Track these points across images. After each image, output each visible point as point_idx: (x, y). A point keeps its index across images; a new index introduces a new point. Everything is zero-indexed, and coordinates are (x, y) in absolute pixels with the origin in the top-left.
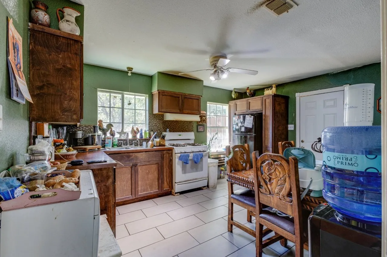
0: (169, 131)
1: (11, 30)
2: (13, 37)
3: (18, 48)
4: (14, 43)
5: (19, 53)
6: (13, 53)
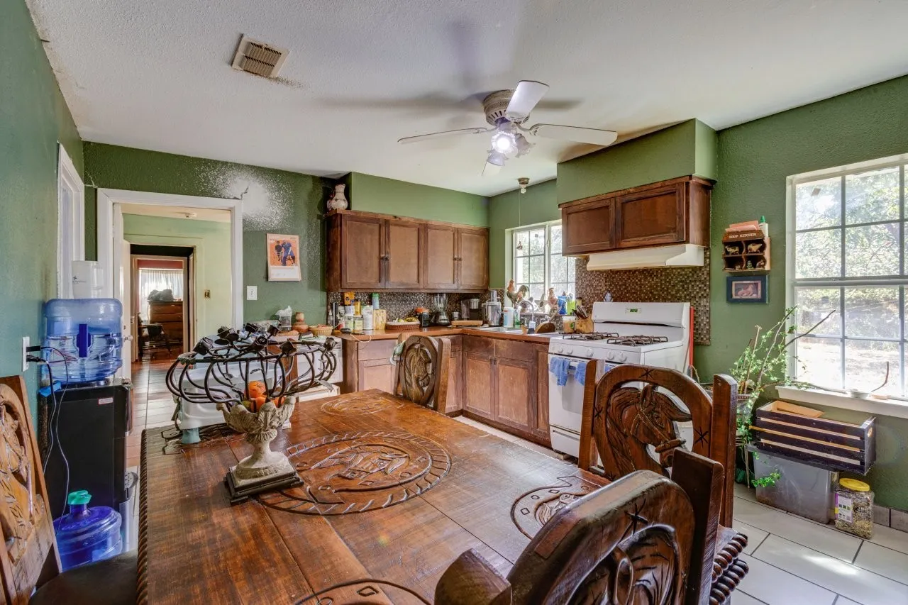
0: (612, 297)
1: (272, 239)
2: (278, 242)
3: (290, 245)
4: (280, 244)
5: (290, 248)
6: (276, 252)
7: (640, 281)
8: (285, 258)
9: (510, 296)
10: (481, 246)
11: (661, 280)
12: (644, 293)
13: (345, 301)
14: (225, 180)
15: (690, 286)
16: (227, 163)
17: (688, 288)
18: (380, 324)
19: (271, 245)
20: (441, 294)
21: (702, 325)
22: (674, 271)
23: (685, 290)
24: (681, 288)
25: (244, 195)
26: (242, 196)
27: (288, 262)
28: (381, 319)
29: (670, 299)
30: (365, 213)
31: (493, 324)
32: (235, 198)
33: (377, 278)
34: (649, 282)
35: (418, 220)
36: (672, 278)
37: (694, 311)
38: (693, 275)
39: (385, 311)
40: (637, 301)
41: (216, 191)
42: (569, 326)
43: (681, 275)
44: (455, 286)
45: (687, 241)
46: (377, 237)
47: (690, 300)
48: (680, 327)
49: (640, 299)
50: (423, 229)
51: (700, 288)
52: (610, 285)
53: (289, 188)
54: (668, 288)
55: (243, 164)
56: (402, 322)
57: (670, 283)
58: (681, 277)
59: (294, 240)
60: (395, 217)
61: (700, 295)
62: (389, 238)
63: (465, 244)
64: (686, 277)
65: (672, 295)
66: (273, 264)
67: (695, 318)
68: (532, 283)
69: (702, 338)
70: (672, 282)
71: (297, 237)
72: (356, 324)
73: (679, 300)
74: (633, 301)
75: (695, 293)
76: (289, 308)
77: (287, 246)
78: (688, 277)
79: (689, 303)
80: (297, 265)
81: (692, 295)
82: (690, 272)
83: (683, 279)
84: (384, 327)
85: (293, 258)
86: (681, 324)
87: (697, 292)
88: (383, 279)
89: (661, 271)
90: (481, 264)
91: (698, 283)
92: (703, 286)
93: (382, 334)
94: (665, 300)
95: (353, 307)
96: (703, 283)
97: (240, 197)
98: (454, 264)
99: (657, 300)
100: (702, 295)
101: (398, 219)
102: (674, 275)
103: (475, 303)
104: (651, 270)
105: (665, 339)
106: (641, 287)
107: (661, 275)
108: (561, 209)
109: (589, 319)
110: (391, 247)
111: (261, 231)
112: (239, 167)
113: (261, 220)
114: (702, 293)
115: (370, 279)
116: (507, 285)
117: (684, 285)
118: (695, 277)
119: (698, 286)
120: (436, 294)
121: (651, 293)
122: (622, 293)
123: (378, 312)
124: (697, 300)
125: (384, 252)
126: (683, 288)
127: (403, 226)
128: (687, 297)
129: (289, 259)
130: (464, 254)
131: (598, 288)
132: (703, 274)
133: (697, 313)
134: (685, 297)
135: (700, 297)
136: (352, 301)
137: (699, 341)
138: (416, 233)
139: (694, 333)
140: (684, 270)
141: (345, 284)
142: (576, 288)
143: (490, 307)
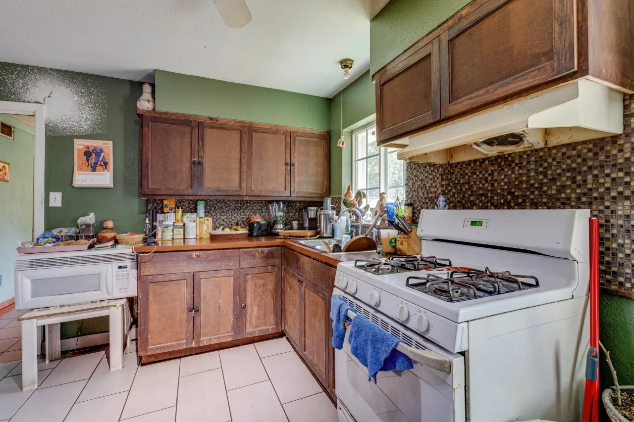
0: (449, 202)
1: (80, 145)
2: (88, 147)
3: (101, 151)
4: (90, 150)
5: (102, 154)
6: (84, 158)
7: (492, 174)
8: (96, 164)
9: (345, 204)
10: (320, 151)
11: (529, 170)
12: (497, 194)
13: (164, 208)
14: (24, 84)
15: (590, 177)
16: (27, 66)
17: (585, 181)
18: (204, 232)
19: (79, 150)
20: (278, 202)
21: (621, 255)
22: (554, 151)
23: (579, 186)
24: (569, 183)
25: (47, 99)
26: (44, 100)
27: (98, 168)
28: (205, 227)
29: (546, 204)
30: (172, 114)
31: (325, 235)
32: (37, 102)
33: (189, 183)
34: (506, 176)
35: (240, 122)
36: (550, 165)
37: (601, 226)
38: (596, 154)
39: (210, 219)
40: (486, 208)
41: (15, 94)
42: (388, 243)
43: (569, 158)
44: (287, 193)
45: (583, 71)
46: (188, 140)
47: (590, 205)
48: (566, 258)
49: (492, 204)
50: (247, 132)
51: (614, 179)
52: (448, 185)
53: (102, 93)
54: (541, 184)
55: (46, 68)
56: (227, 231)
57: (545, 176)
58: (569, 161)
59: (107, 147)
60: (212, 119)
61: (614, 194)
62: (203, 141)
63: (298, 148)
64: (579, 160)
65: (550, 197)
66: (80, 169)
67: (602, 240)
68: (369, 189)
69: (621, 284)
70: (550, 172)
71: (111, 143)
72: (175, 233)
73: (565, 204)
74: (480, 208)
75: (602, 190)
76: (92, 215)
77: (98, 152)
78: (584, 160)
79: (589, 211)
80: (108, 171)
81: (595, 195)
82: (590, 150)
83: (574, 165)
84: (209, 236)
85: (106, 164)
86: (569, 253)
87: (608, 189)
88: (196, 185)
89: (528, 155)
90: (320, 170)
91: (607, 171)
92: (621, 174)
93: (206, 243)
94: (535, 205)
95: (172, 214)
96: (621, 170)
97: (42, 101)
98: (286, 169)
99: (521, 206)
100: (620, 193)
101: (214, 121)
102: (554, 159)
103: (312, 212)
104: (509, 155)
105: (533, 282)
106: (493, 185)
107: (528, 163)
108: (374, 82)
109: (413, 235)
110: (207, 152)
111: (69, 136)
112: (42, 71)
113: (68, 125)
114: (620, 189)
115: (181, 184)
116: (344, 191)
117: (575, 178)
118: (602, 158)
119: (608, 175)
120: (271, 202)
121: (510, 193)
122: (464, 196)
123: (202, 220)
124: (607, 203)
125: (196, 156)
126: (574, 182)
127: (223, 128)
128: (584, 199)
129: (101, 165)
130: (297, 159)
131: (432, 190)
132: (621, 151)
133: (608, 230)
134: (579, 199)
135: (614, 198)
136: (171, 209)
137: (614, 287)
138: (238, 136)
139: (601, 271)
140: (574, 149)
141: (146, 190)
142: (407, 191)
143: (322, 216)
